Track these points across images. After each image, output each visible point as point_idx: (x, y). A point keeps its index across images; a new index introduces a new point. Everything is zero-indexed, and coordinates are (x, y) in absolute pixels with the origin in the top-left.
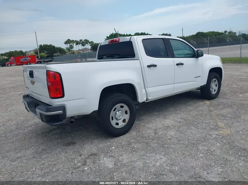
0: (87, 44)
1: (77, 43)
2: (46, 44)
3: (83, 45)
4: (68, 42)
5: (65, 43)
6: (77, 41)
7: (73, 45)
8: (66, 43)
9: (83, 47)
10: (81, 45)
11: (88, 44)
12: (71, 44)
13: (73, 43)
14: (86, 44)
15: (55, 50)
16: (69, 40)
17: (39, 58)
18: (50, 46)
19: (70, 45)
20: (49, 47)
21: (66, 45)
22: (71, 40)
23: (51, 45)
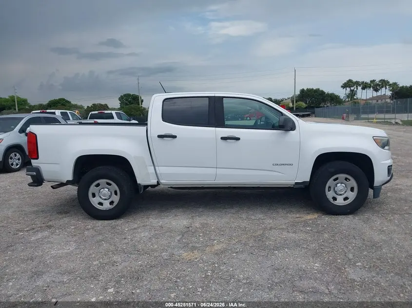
0: (384, 89)
1: (365, 86)
2: (311, 88)
3: (376, 90)
4: (348, 84)
5: (342, 87)
6: (366, 83)
7: (357, 89)
8: (345, 86)
9: (375, 94)
10: (371, 89)
11: (386, 88)
12: (352, 88)
13: (357, 87)
14: (383, 87)
15: (324, 97)
16: (350, 81)
17: (295, 109)
18: (317, 91)
19: (351, 90)
20: (315, 93)
21: (345, 89)
22: (354, 80)
23: (319, 89)
